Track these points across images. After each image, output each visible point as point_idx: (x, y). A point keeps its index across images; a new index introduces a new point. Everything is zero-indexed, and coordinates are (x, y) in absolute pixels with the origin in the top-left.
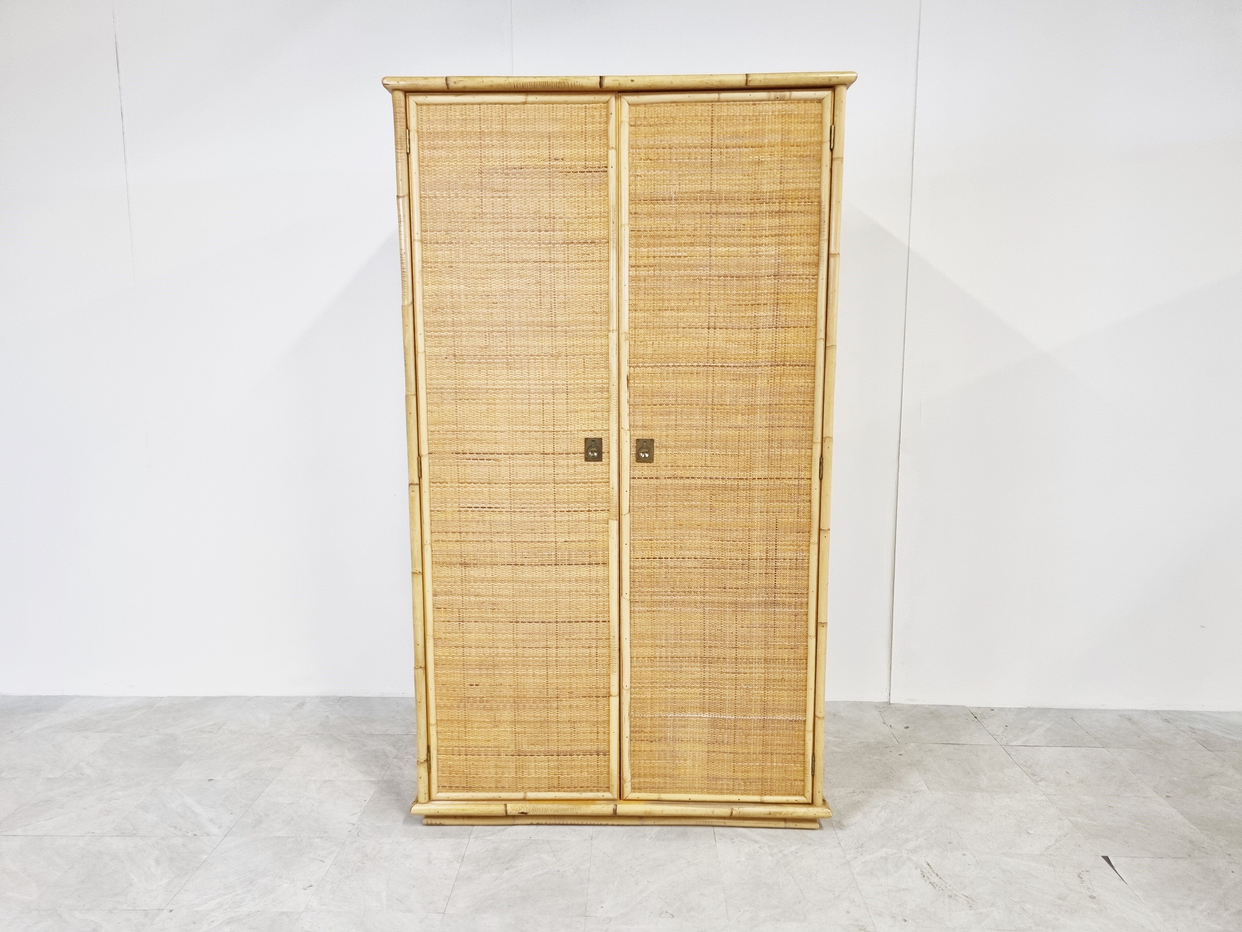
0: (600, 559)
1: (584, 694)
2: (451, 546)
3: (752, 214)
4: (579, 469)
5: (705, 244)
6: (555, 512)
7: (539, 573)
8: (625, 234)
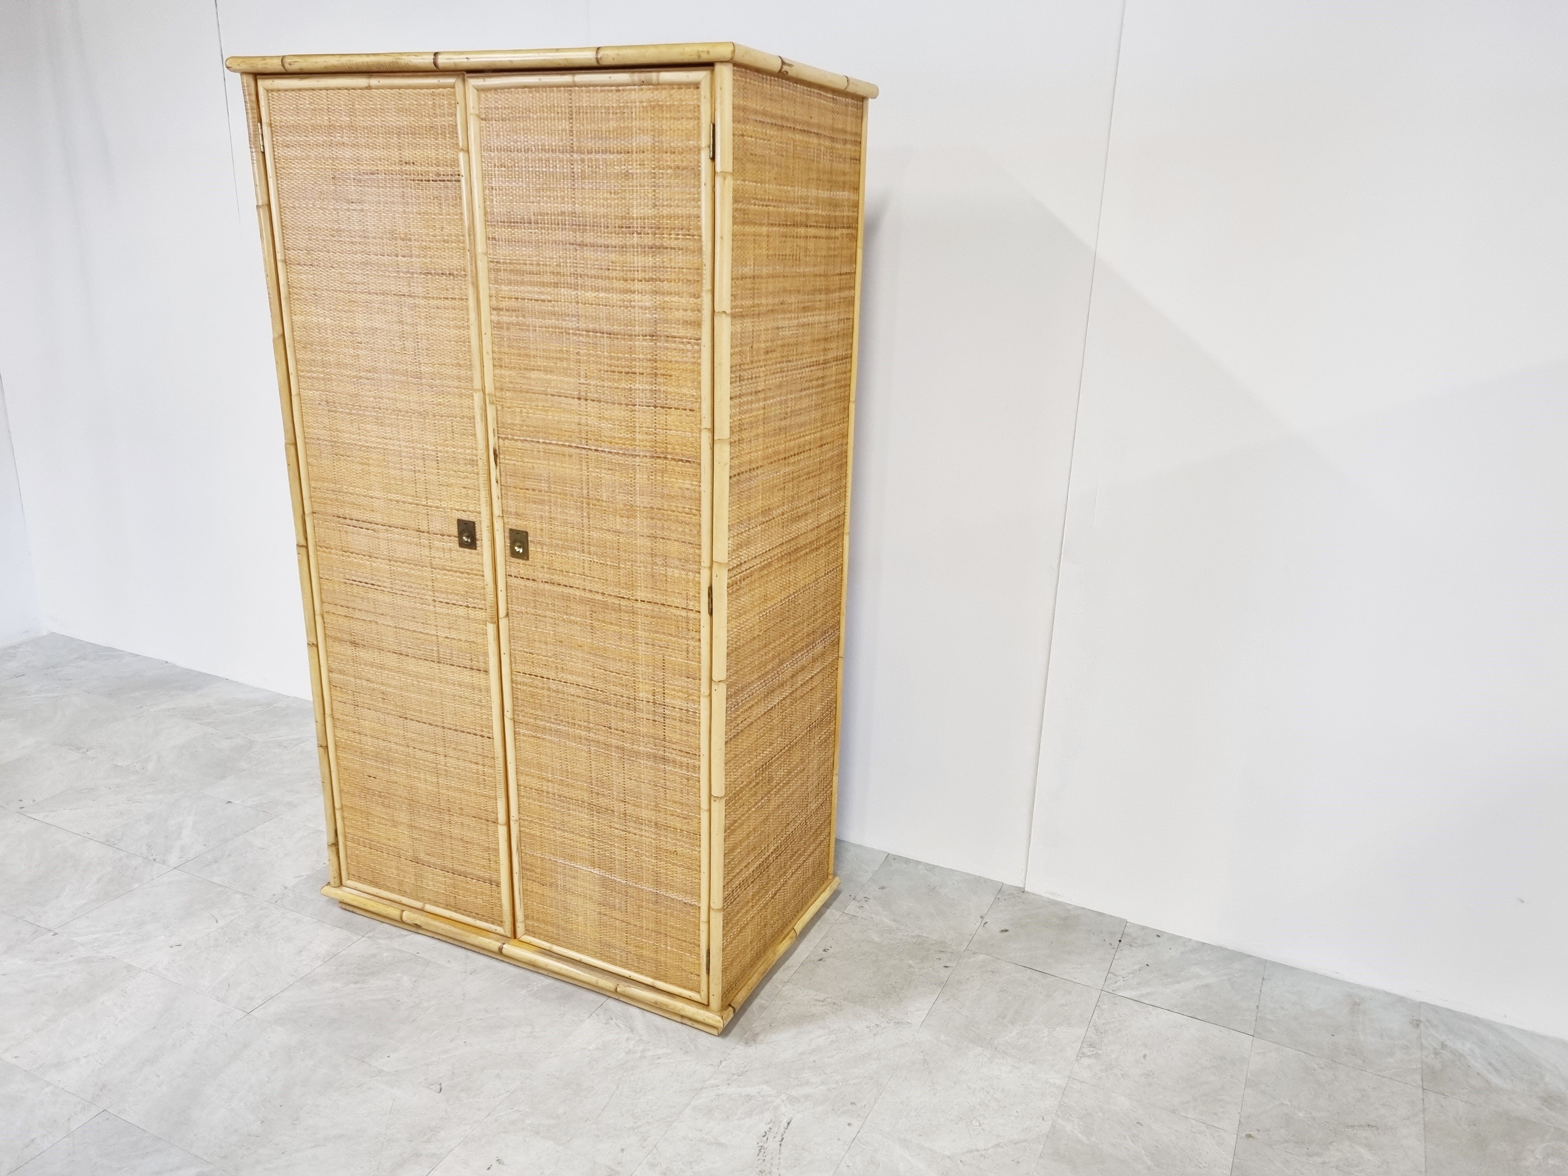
0: (482, 666)
1: (474, 813)
3: (623, 249)
4: (455, 555)
5: (570, 286)
6: (434, 601)
7: (423, 668)
8: (483, 265)
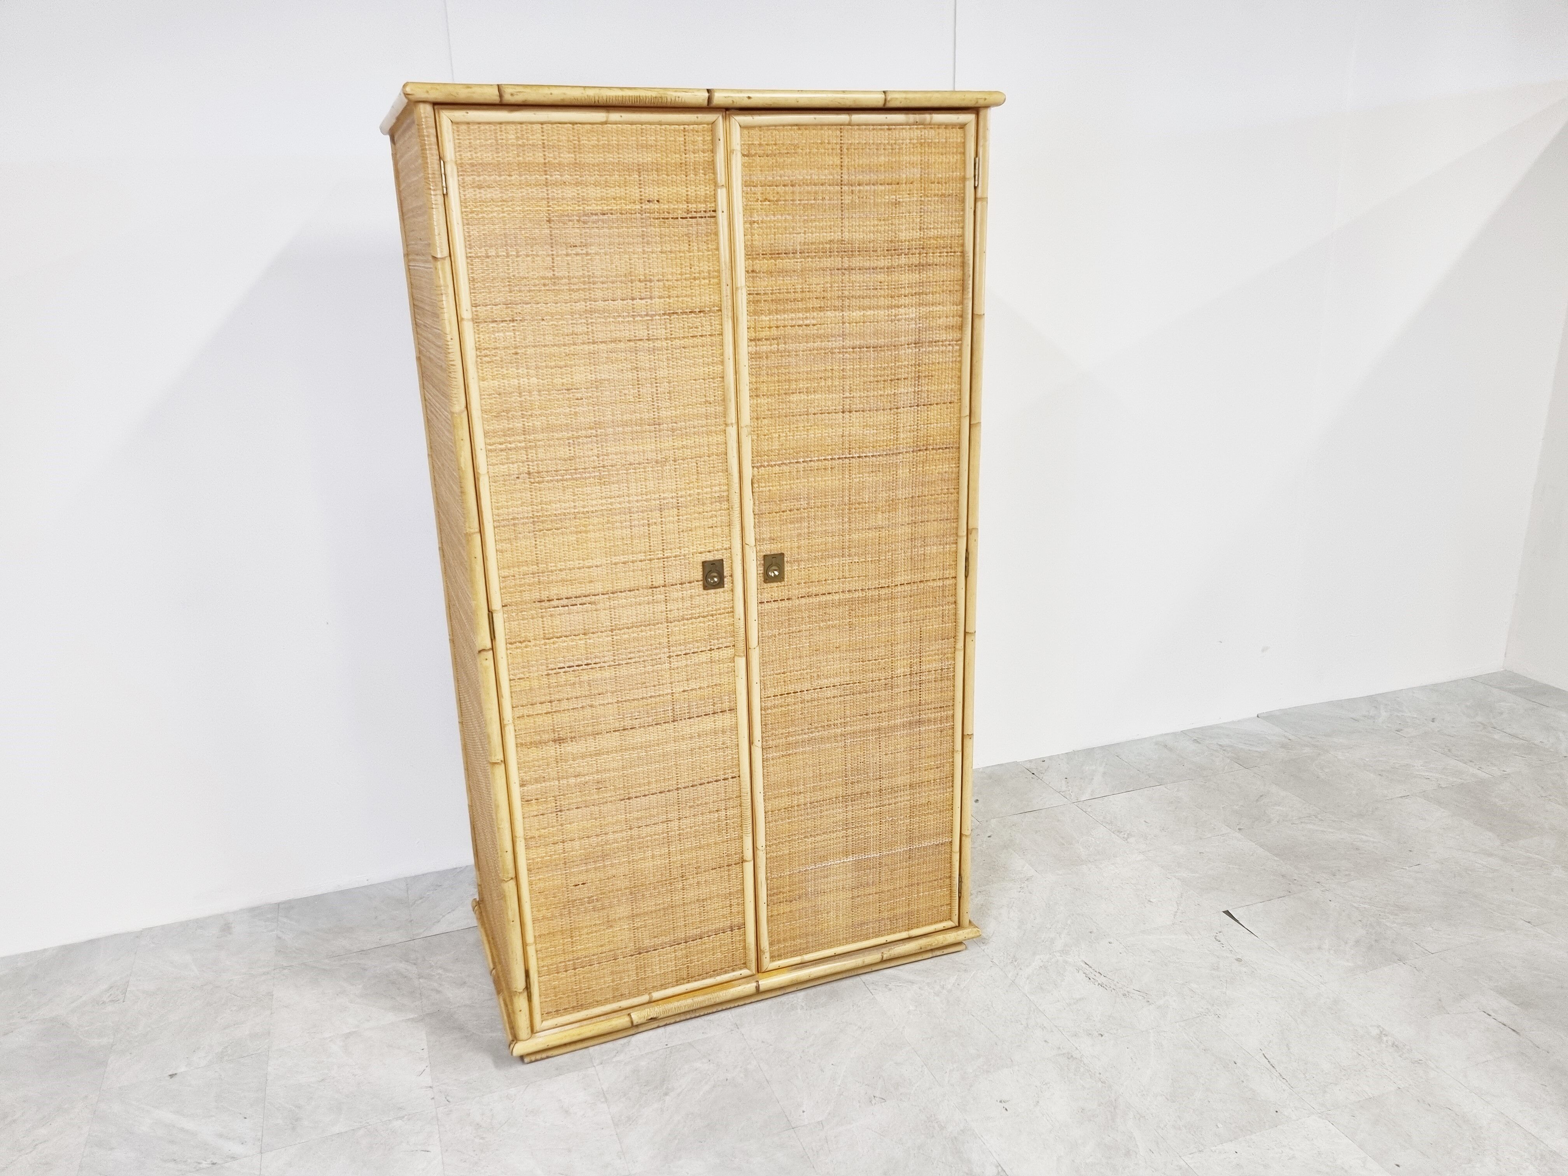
0: (726, 706)
1: (714, 865)
2: (539, 720)
4: (697, 601)
7: (653, 735)
8: (742, 298)
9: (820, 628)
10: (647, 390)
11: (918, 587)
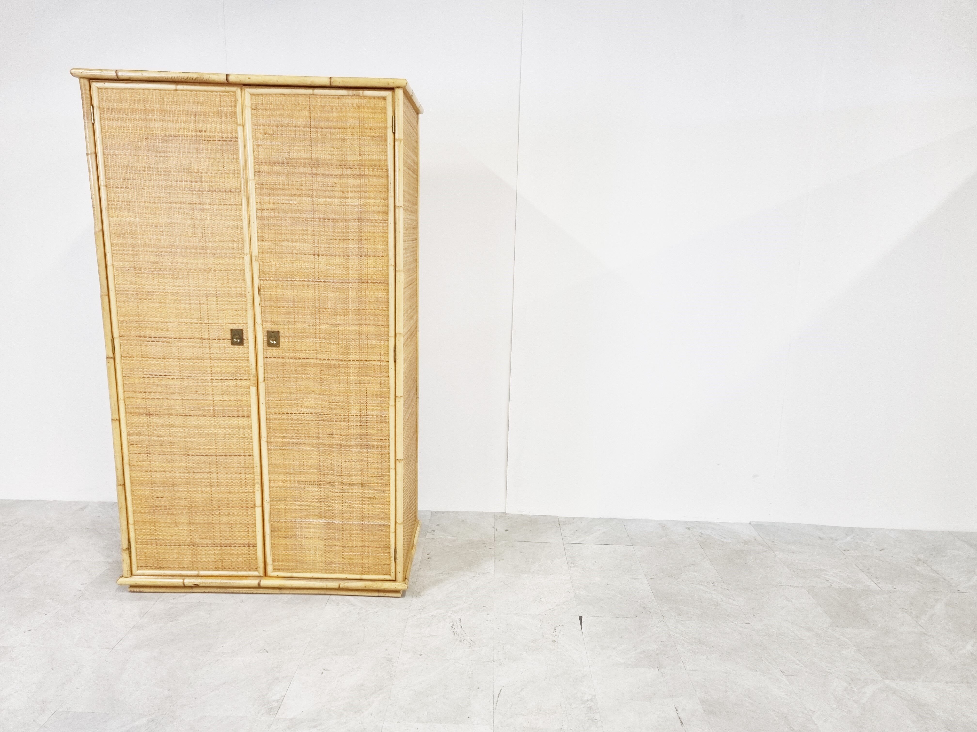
0: (245, 413)
1: (238, 505)
2: (139, 401)
3: (341, 176)
4: (228, 350)
5: (308, 196)
6: (212, 379)
7: (203, 421)
8: (252, 186)
9: (303, 378)
10: (199, 231)
11: (364, 363)
